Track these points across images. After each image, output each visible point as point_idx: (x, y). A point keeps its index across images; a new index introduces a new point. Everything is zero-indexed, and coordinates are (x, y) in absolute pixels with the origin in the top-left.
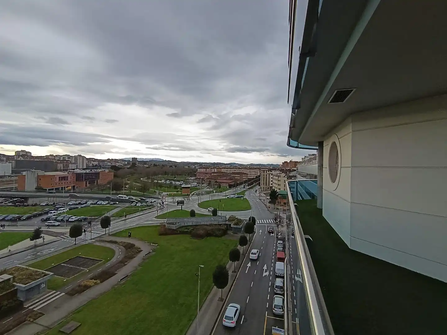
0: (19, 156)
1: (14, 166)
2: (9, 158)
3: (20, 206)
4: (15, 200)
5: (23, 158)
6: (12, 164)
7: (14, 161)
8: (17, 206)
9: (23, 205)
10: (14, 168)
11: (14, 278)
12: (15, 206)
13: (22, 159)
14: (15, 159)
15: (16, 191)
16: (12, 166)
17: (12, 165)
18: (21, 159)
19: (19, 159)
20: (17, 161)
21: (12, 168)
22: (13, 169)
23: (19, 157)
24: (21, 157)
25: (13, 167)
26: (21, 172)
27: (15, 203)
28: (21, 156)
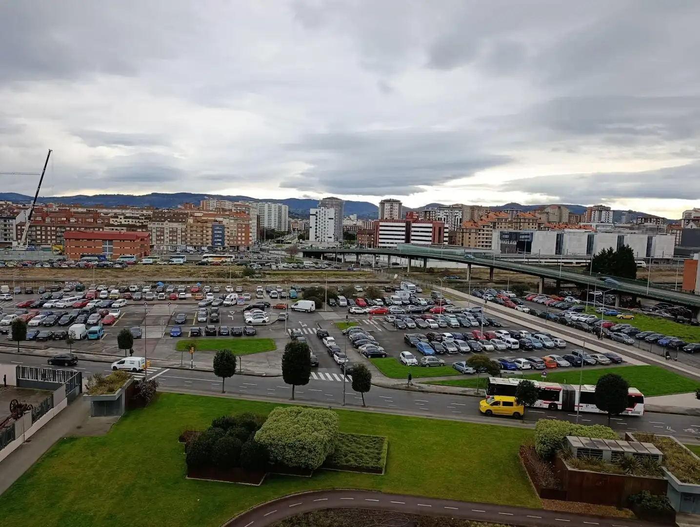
0: (689, 220)
1: (679, 242)
2: (672, 225)
3: (684, 322)
4: (676, 309)
5: (696, 225)
6: (676, 236)
7: (680, 230)
8: (678, 321)
9: (689, 322)
10: (679, 245)
11: (665, 458)
12: (675, 321)
13: (695, 227)
14: (682, 227)
15: (679, 290)
16: (676, 241)
17: (676, 239)
18: (691, 226)
19: (689, 227)
20: (684, 231)
21: (676, 245)
22: (677, 247)
23: (688, 223)
24: (692, 223)
25: (677, 243)
26: (691, 255)
27: (676, 316)
28: (693, 220)
